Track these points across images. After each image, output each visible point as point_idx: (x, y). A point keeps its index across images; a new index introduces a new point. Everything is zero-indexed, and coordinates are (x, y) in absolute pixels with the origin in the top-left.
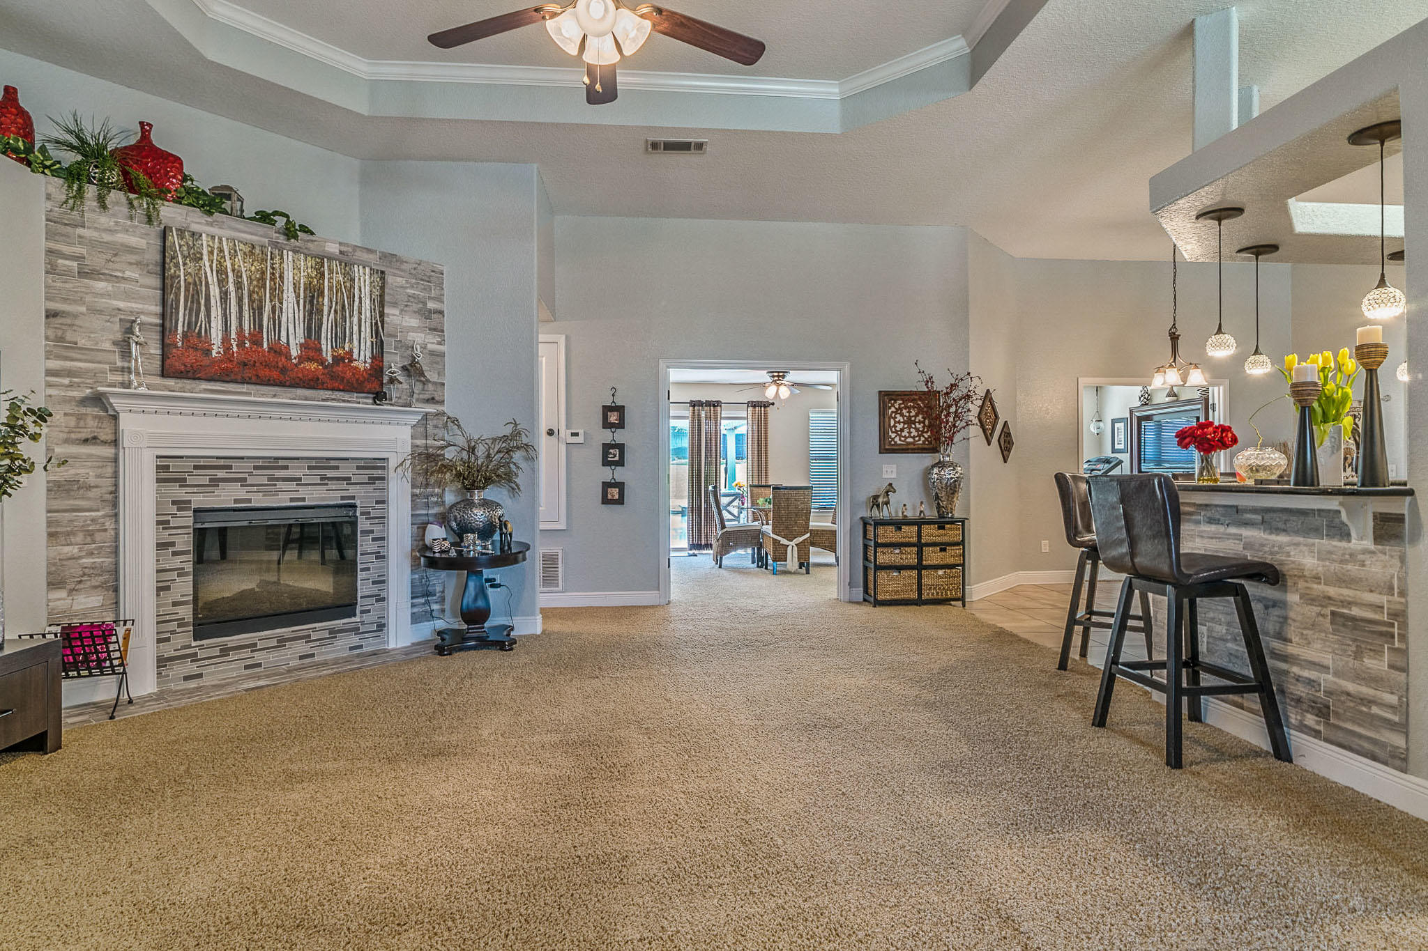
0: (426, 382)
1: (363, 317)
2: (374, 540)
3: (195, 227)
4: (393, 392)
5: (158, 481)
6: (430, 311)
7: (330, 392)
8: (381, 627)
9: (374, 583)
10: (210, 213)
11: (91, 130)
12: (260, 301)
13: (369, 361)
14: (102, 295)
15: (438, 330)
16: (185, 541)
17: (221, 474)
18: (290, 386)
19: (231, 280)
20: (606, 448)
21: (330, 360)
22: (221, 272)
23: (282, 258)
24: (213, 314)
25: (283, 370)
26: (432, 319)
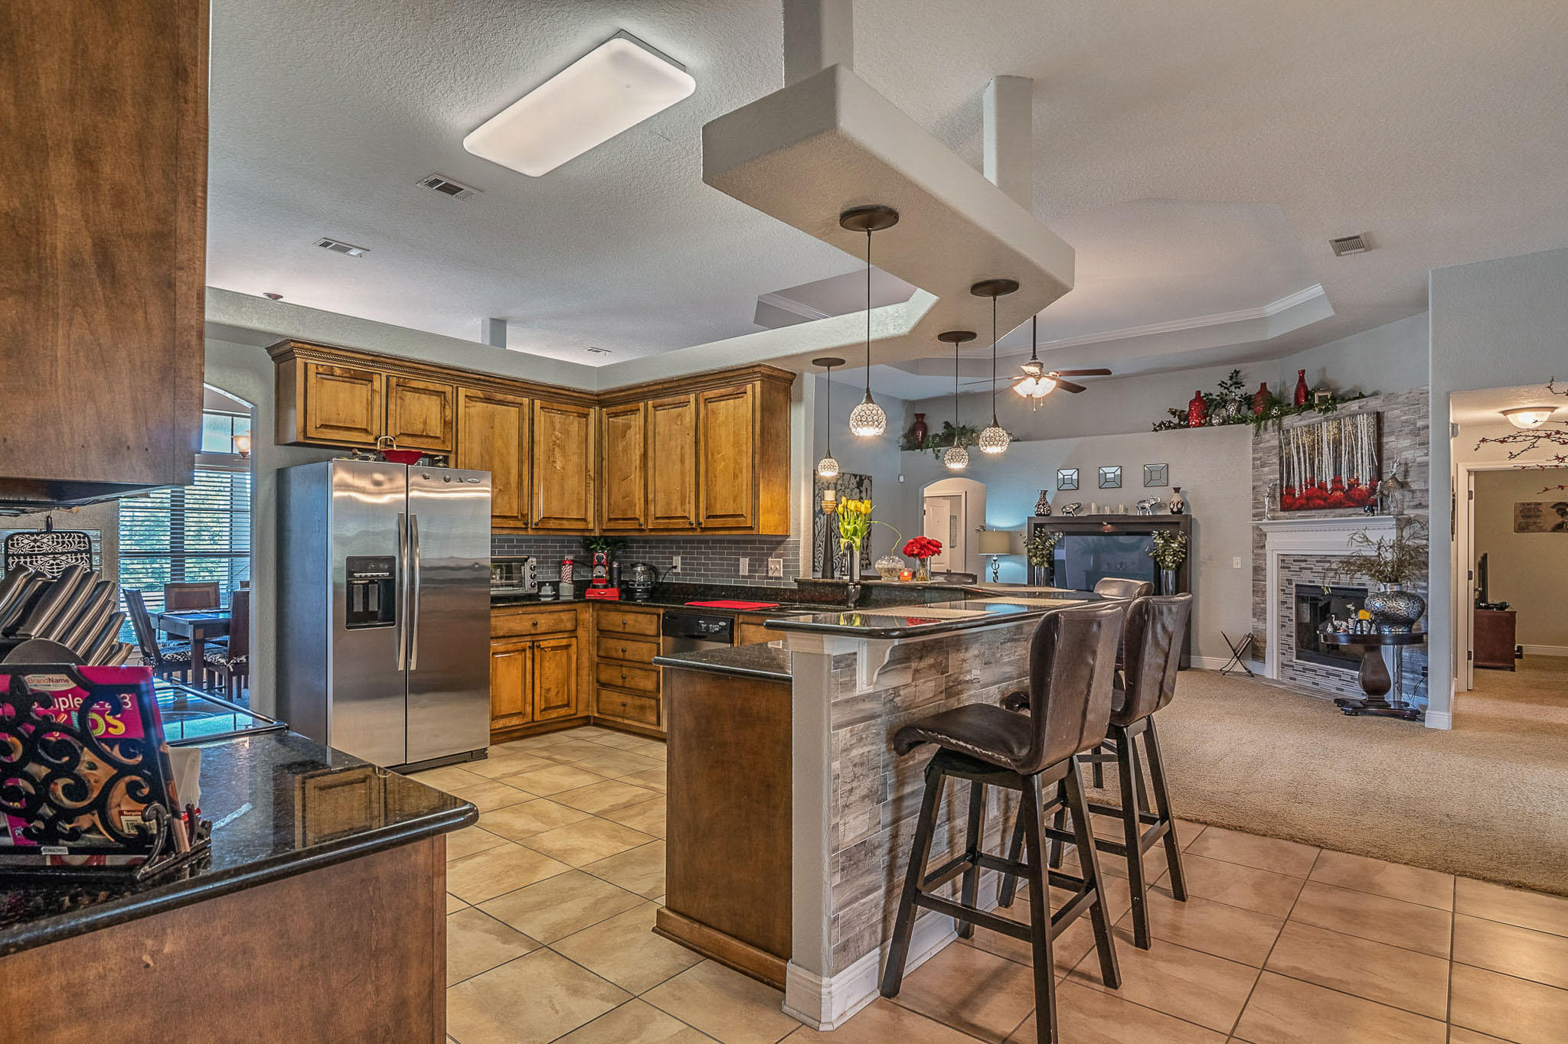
0: (1413, 492)
1: (1364, 452)
3: (1293, 425)
5: (1279, 567)
6: (1419, 429)
10: (1300, 414)
12: (1313, 458)
13: (1368, 483)
14: (1265, 474)
15: (1426, 444)
19: (1301, 450)
21: (1347, 487)
23: (1322, 428)
24: (1295, 472)
25: (1326, 499)
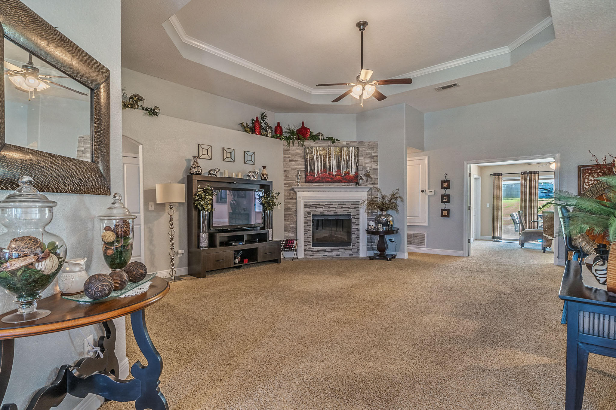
0: (371, 178)
1: (352, 161)
2: (356, 225)
3: (312, 145)
4: (361, 182)
5: (304, 208)
6: (373, 156)
7: (344, 183)
8: (358, 250)
9: (356, 237)
10: (315, 141)
11: (291, 128)
12: (326, 161)
13: (354, 174)
14: (293, 165)
15: (376, 162)
16: (310, 222)
17: (318, 206)
18: (333, 183)
19: (319, 157)
20: (443, 196)
21: (343, 175)
22: (317, 156)
23: (331, 149)
24: (315, 166)
25: (332, 179)
26: (374, 159)
